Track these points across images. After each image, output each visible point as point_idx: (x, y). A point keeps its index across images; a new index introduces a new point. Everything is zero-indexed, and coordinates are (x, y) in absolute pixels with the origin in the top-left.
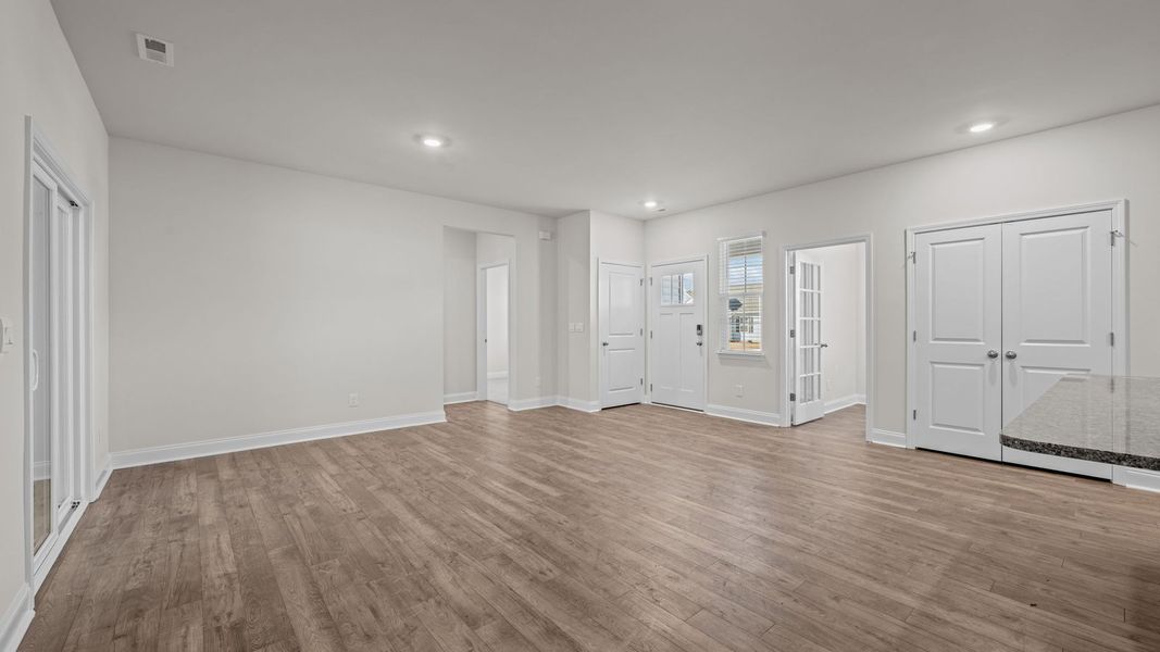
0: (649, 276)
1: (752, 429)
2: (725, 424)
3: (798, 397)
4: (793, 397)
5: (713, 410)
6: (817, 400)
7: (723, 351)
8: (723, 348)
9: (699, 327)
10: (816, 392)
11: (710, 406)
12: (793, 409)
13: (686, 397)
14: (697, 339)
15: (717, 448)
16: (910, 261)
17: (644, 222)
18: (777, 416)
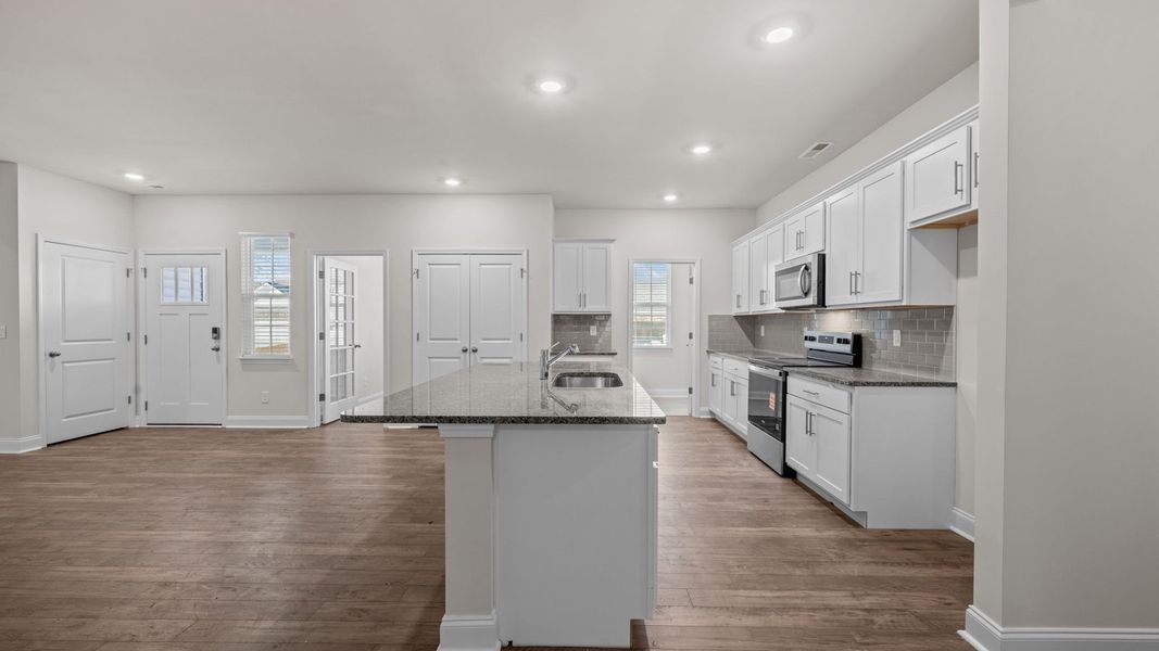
0: (141, 265)
1: (273, 436)
2: (247, 435)
3: (328, 397)
4: (322, 397)
5: (233, 422)
6: (350, 398)
7: (246, 357)
8: (246, 353)
9: (215, 330)
10: (349, 389)
11: (230, 417)
12: (322, 409)
13: (199, 411)
14: (213, 344)
15: (220, 463)
16: (415, 276)
17: (132, 197)
18: (305, 418)
